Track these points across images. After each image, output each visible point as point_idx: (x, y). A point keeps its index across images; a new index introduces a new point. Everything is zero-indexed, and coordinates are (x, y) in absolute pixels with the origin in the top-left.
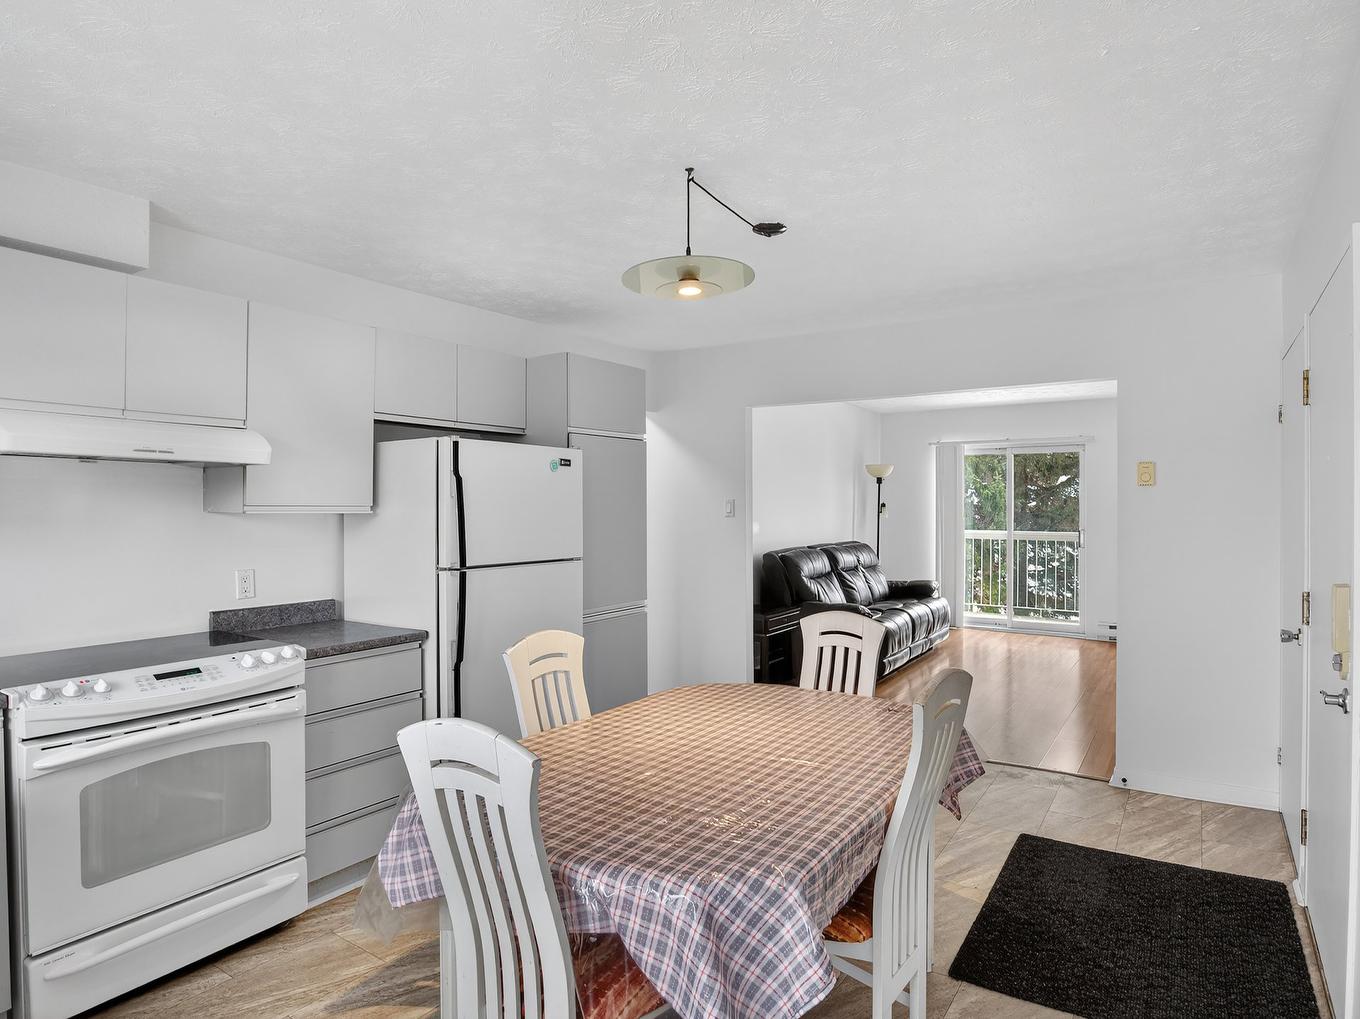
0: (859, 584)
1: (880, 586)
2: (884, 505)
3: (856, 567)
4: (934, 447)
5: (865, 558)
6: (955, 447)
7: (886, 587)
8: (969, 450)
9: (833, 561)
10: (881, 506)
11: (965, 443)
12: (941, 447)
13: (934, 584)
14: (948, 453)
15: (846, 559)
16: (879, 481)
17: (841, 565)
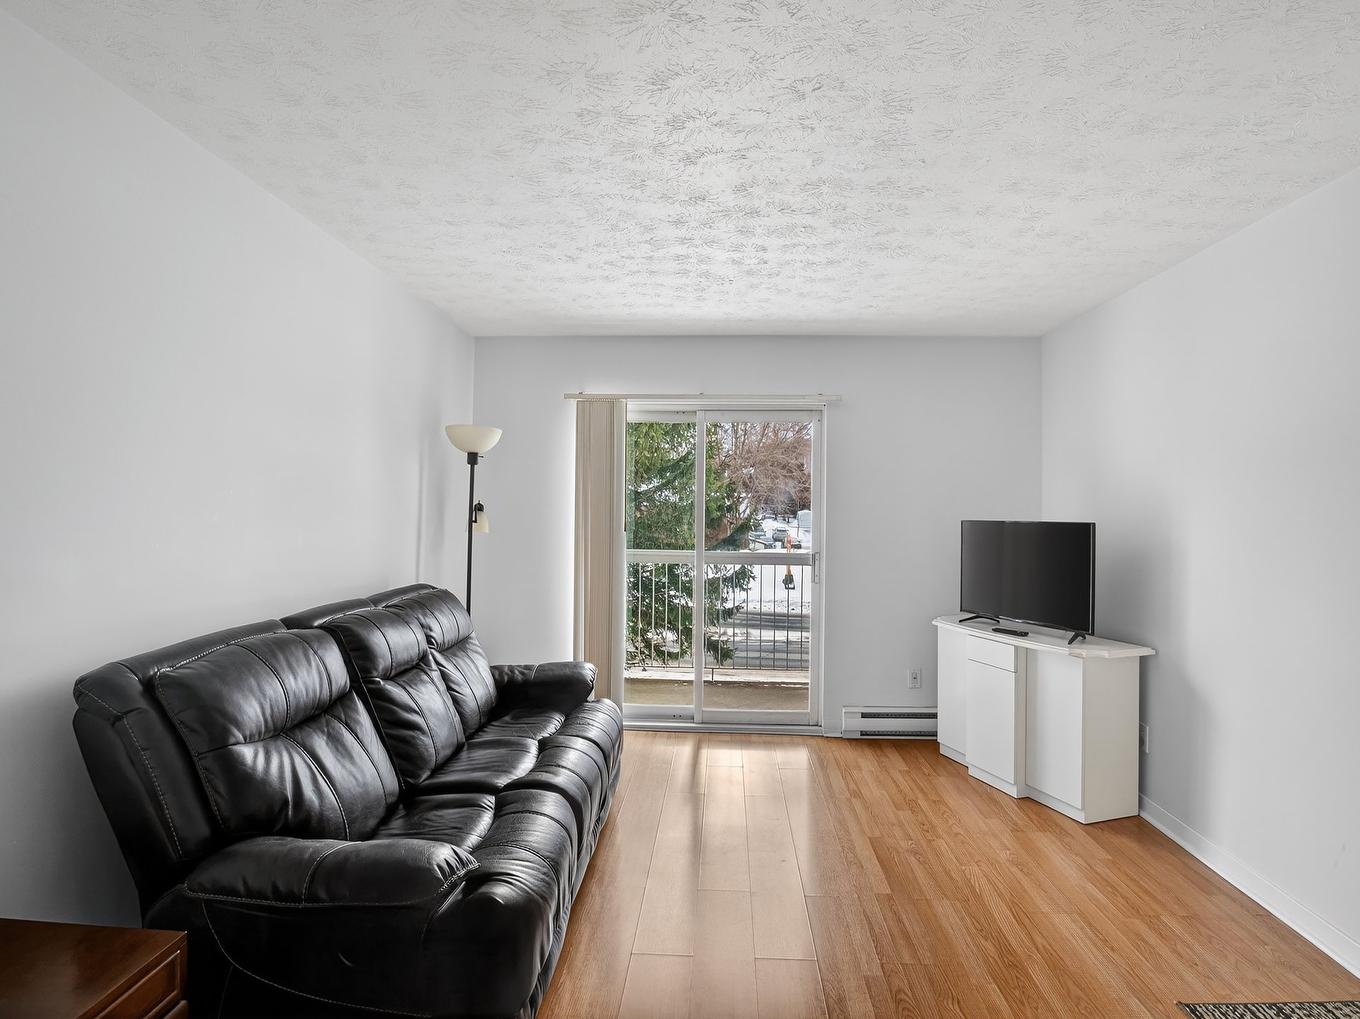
0: (428, 702)
1: (477, 684)
2: (480, 508)
3: (423, 658)
4: (573, 403)
5: (443, 625)
6: (612, 404)
7: (489, 680)
8: (633, 412)
9: (357, 654)
10: (476, 509)
11: (627, 397)
12: (586, 406)
13: (589, 670)
14: (596, 415)
15: (395, 642)
16: (473, 458)
17: (384, 661)
